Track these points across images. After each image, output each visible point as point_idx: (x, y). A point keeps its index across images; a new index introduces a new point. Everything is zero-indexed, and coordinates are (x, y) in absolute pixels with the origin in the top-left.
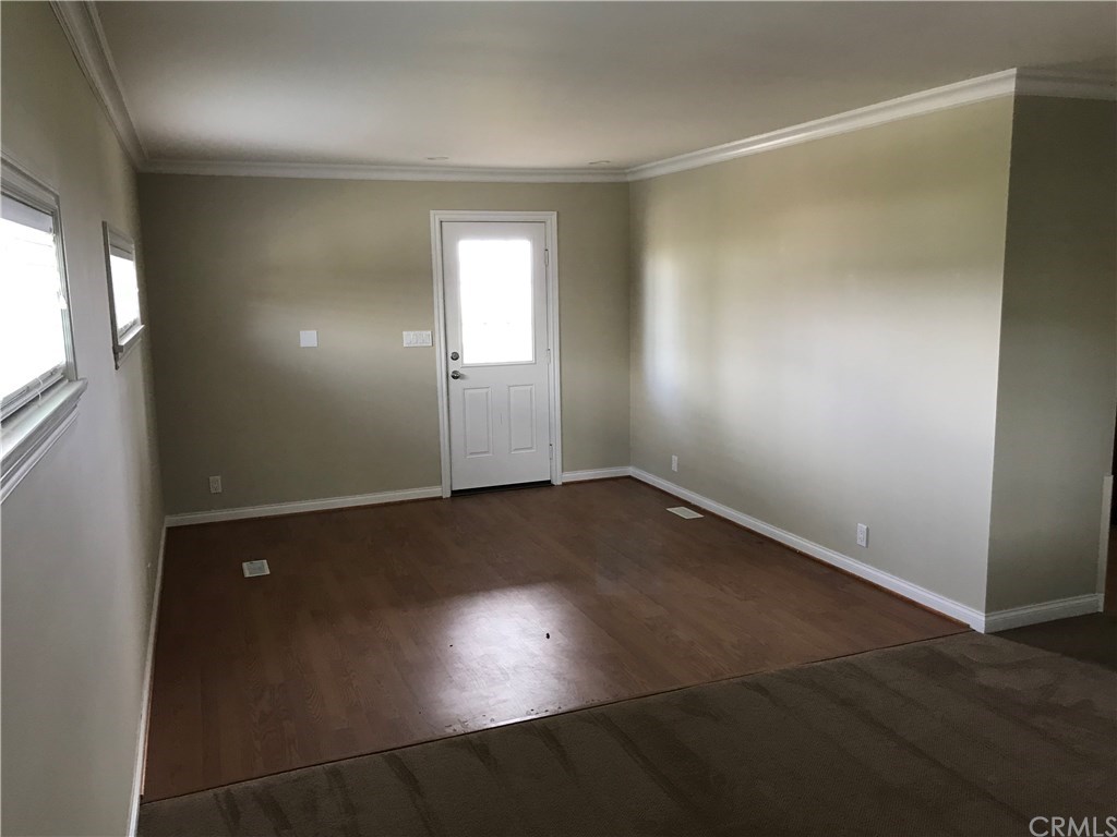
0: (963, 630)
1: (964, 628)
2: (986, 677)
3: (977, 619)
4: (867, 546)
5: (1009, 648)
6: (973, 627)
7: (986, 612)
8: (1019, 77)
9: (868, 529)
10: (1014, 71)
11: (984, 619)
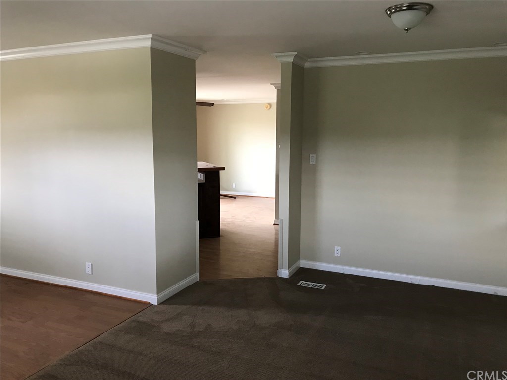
0: (148, 306)
1: (148, 305)
2: (166, 328)
3: (153, 299)
4: (92, 273)
5: (170, 309)
6: (151, 303)
7: (157, 294)
8: (152, 39)
9: (92, 264)
10: (150, 36)
11: (156, 298)
